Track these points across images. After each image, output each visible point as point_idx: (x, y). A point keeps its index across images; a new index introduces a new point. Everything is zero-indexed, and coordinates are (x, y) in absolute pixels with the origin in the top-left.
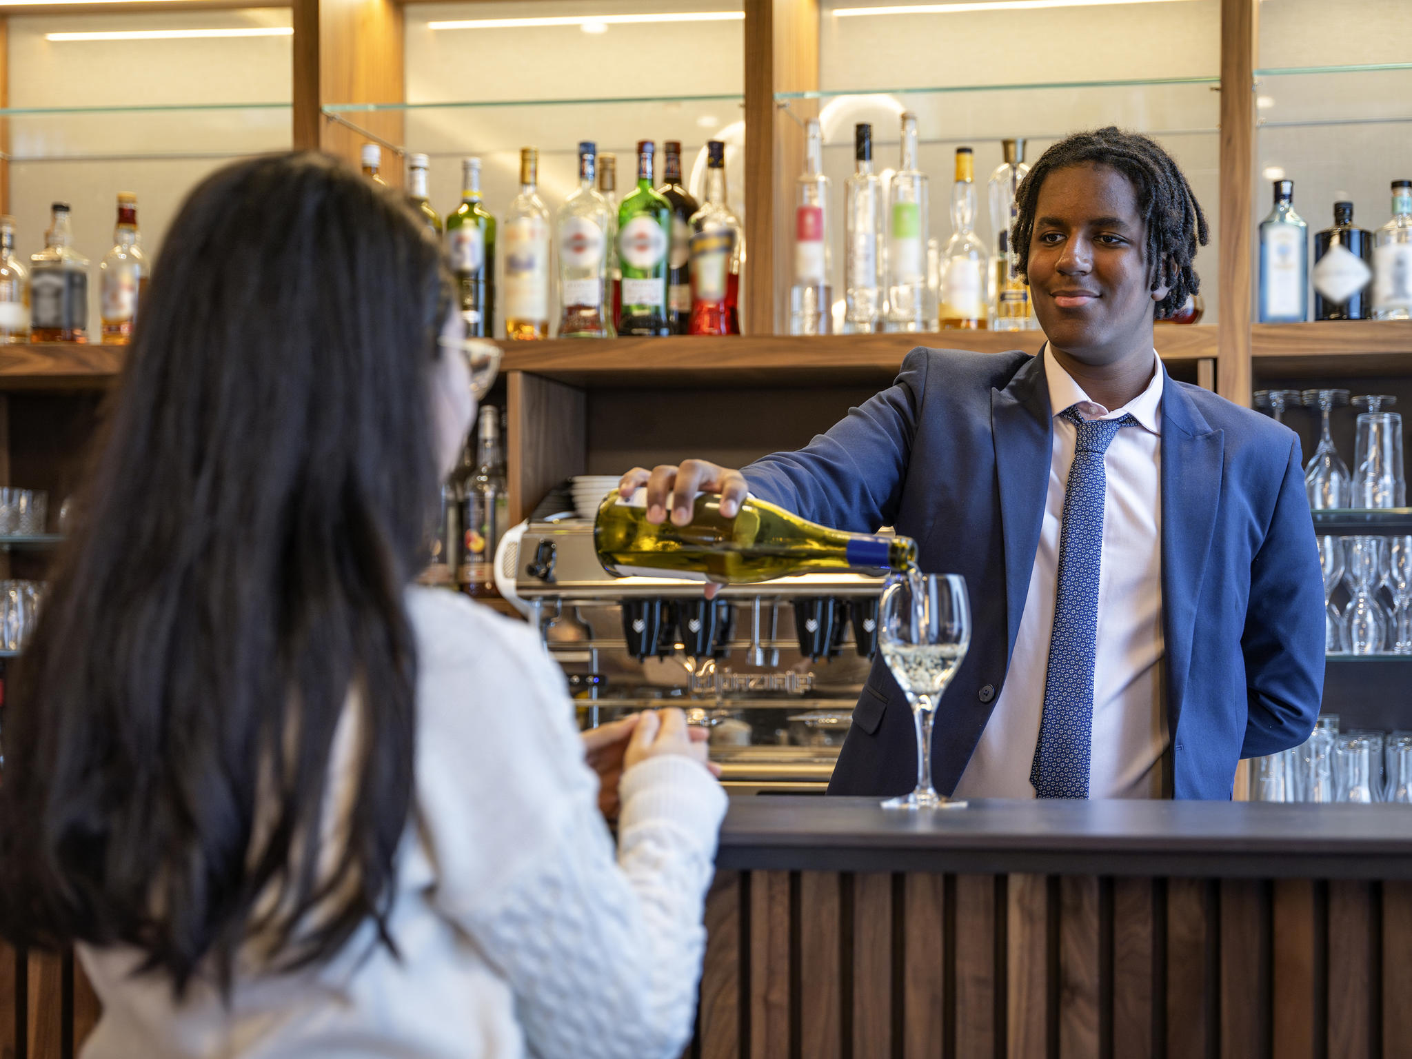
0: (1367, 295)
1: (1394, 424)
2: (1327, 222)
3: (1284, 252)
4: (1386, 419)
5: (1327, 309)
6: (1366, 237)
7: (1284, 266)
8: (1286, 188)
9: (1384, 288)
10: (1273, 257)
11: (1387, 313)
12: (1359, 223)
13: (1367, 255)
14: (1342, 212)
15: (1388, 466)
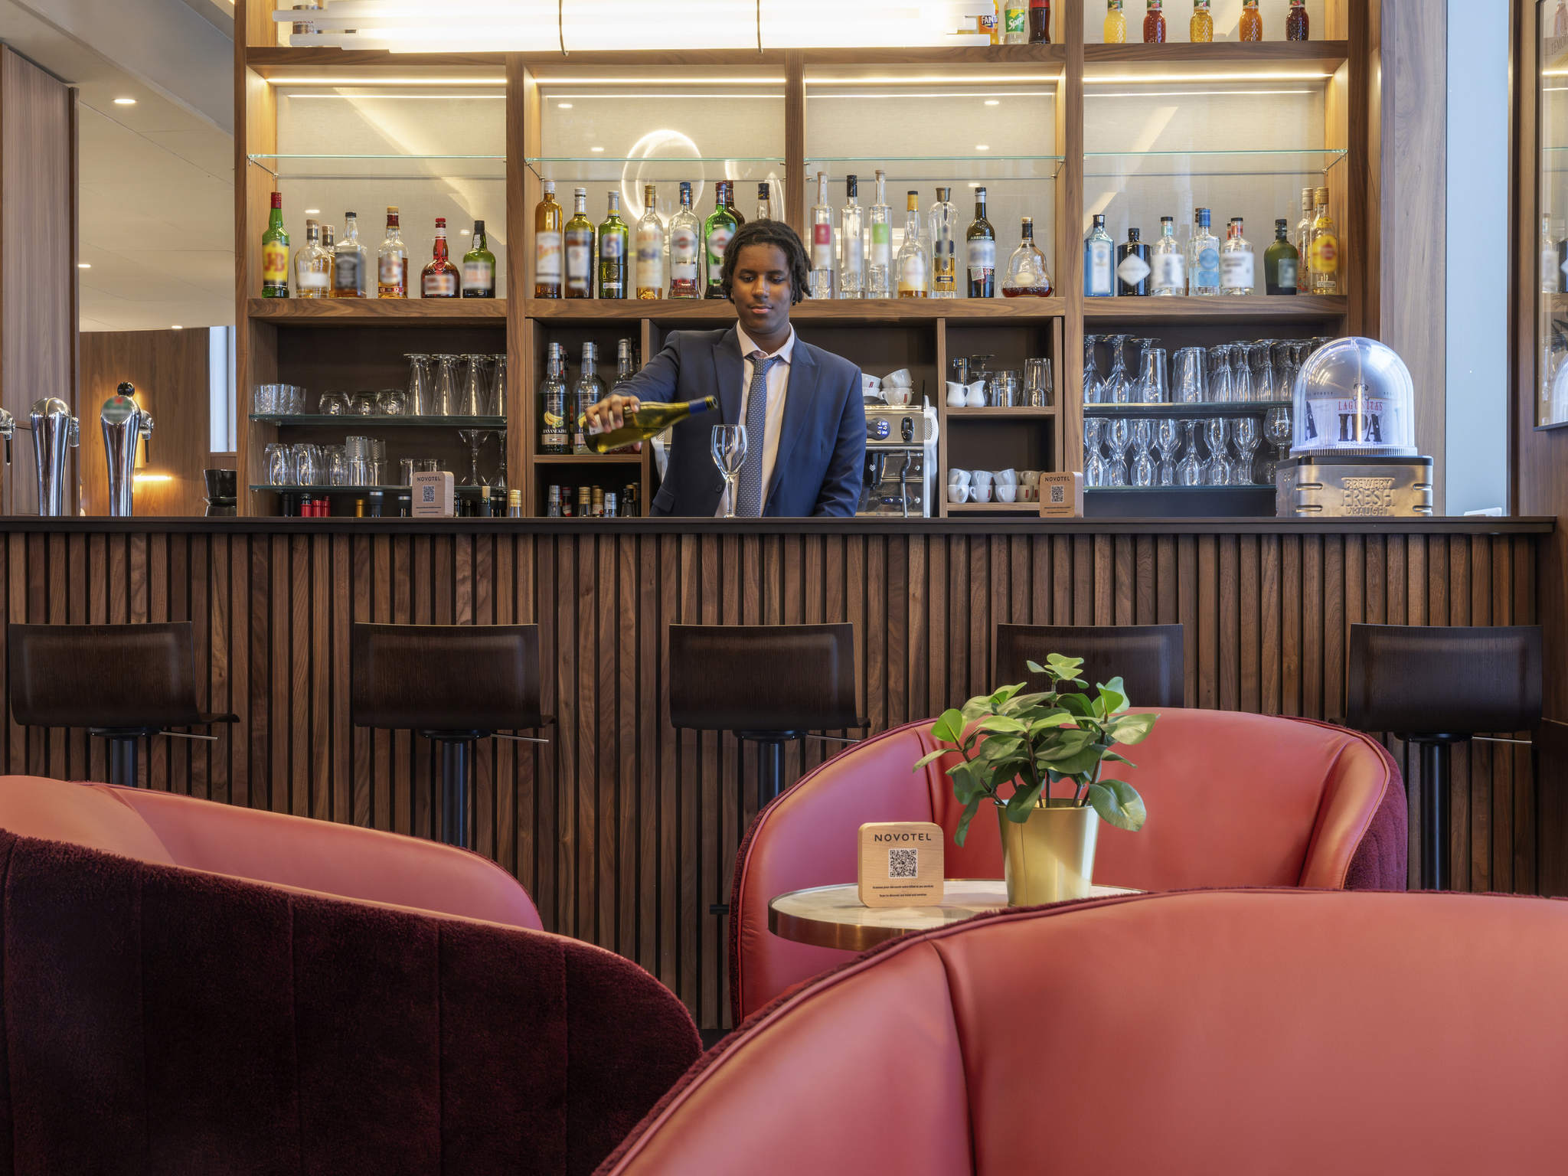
0: (1148, 281)
1: (1162, 354)
2: (1124, 239)
3: (1101, 257)
4: (1158, 352)
5: (1126, 289)
6: (1147, 248)
7: (1100, 264)
8: (1101, 220)
9: (1158, 278)
10: (1095, 259)
11: (1160, 291)
12: (1142, 241)
13: (1148, 259)
14: (1133, 234)
15: (1159, 380)
